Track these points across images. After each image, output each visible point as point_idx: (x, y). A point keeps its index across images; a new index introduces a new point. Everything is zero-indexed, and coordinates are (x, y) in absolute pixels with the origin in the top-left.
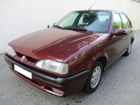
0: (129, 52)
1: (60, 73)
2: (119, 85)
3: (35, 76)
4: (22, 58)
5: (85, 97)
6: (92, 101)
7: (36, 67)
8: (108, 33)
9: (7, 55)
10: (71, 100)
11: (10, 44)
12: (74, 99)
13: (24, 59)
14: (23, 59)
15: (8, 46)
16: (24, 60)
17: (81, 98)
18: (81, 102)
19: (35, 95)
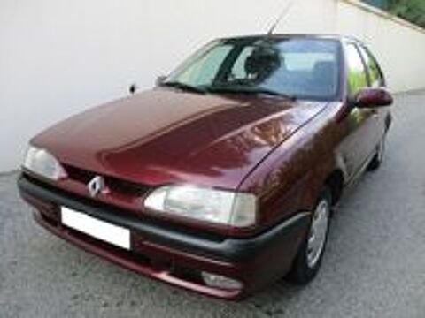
0: (379, 158)
1: (233, 224)
2: (379, 253)
3: (146, 239)
4: (91, 184)
5: (290, 297)
6: (313, 307)
7: (147, 209)
8: (341, 101)
9: (27, 176)
10: (250, 309)
11: (36, 143)
12: (258, 306)
13: (98, 187)
14: (94, 186)
15: (33, 149)
16: (99, 192)
17: (278, 300)
18: (280, 312)
19: (133, 304)
